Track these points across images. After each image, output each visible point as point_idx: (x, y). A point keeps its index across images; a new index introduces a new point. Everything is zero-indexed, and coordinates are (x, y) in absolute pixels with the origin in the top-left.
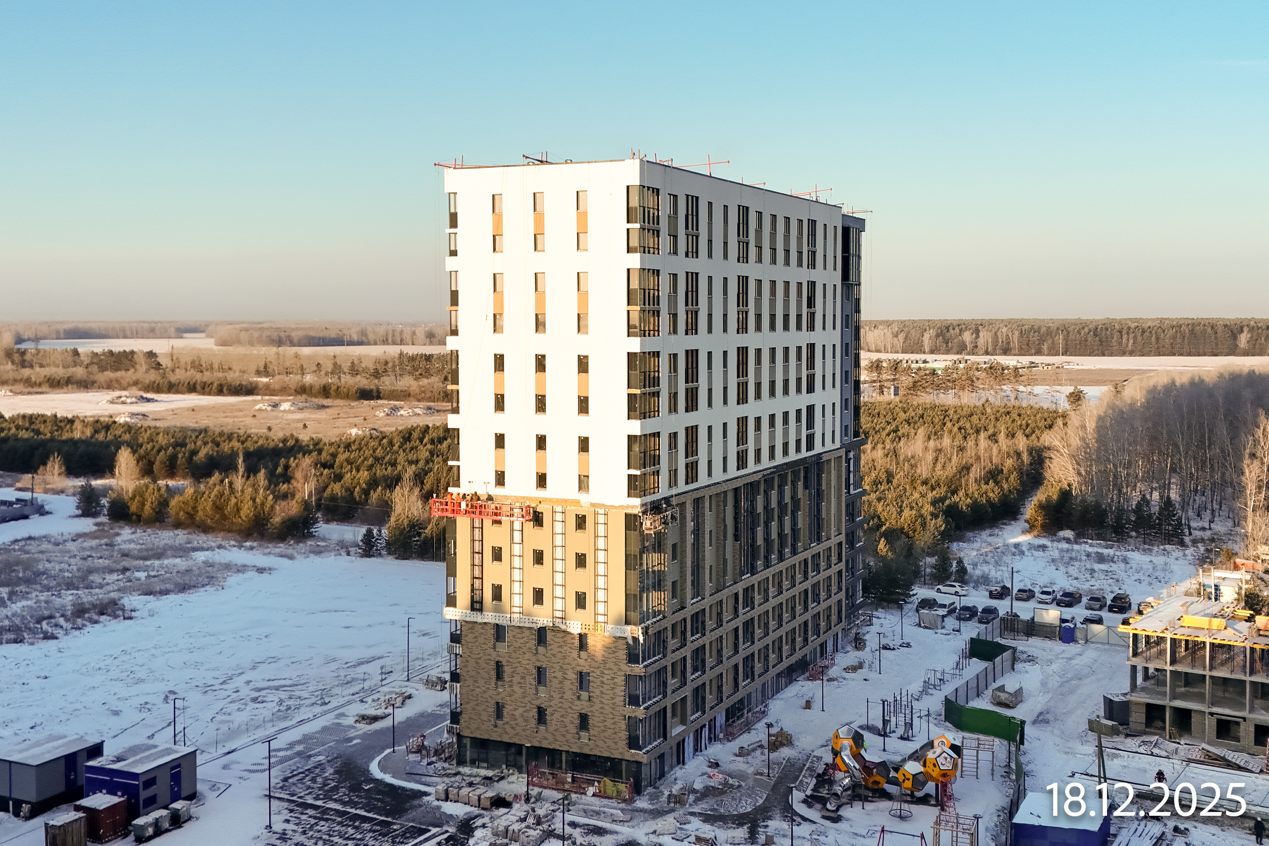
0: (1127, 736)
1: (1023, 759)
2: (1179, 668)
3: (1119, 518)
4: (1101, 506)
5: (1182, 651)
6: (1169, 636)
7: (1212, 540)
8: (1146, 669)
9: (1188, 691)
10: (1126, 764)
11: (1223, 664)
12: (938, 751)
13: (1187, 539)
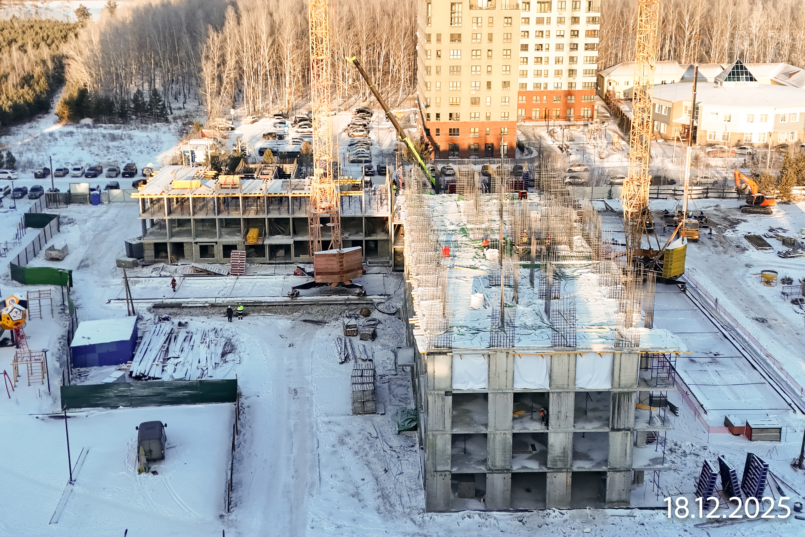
0: (143, 266)
1: (72, 297)
2: (174, 217)
3: (122, 107)
4: (109, 99)
5: (175, 205)
6: (165, 196)
7: (186, 116)
8: (152, 220)
9: (180, 230)
10: (144, 286)
11: (201, 209)
12: (10, 308)
13: (170, 117)
